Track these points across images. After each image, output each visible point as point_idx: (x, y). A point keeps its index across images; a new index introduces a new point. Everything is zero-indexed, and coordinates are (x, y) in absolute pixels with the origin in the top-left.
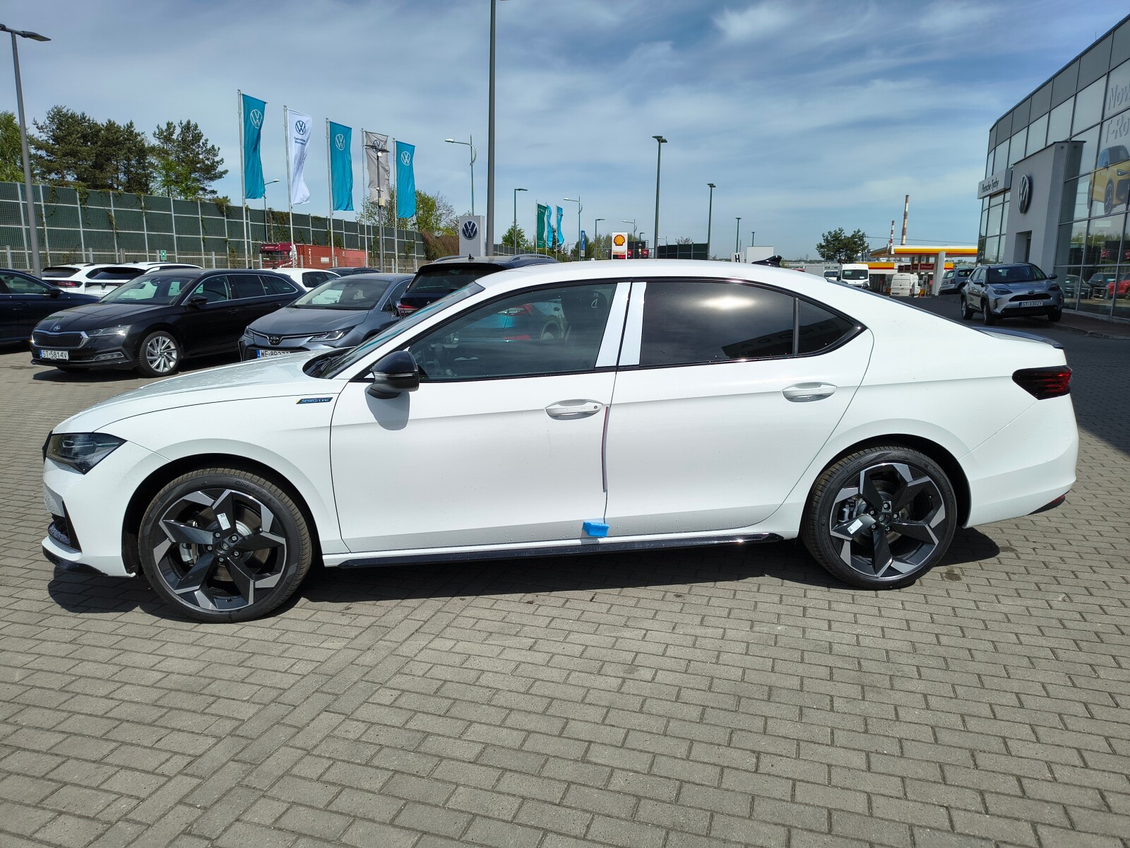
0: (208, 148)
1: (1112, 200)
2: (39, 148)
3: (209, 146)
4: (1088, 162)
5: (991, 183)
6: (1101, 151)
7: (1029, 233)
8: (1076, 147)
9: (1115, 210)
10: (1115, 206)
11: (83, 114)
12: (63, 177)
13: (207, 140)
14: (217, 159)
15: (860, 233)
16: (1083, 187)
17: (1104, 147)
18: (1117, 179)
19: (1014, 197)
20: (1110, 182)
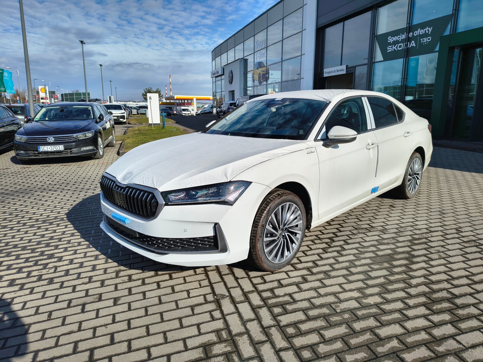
1: (261, 80)
4: (250, 67)
5: (216, 72)
6: (255, 63)
7: (234, 91)
8: (245, 61)
9: (262, 84)
10: (262, 82)
15: (159, 90)
16: (250, 75)
17: (256, 61)
18: (262, 73)
19: (226, 77)
20: (260, 74)
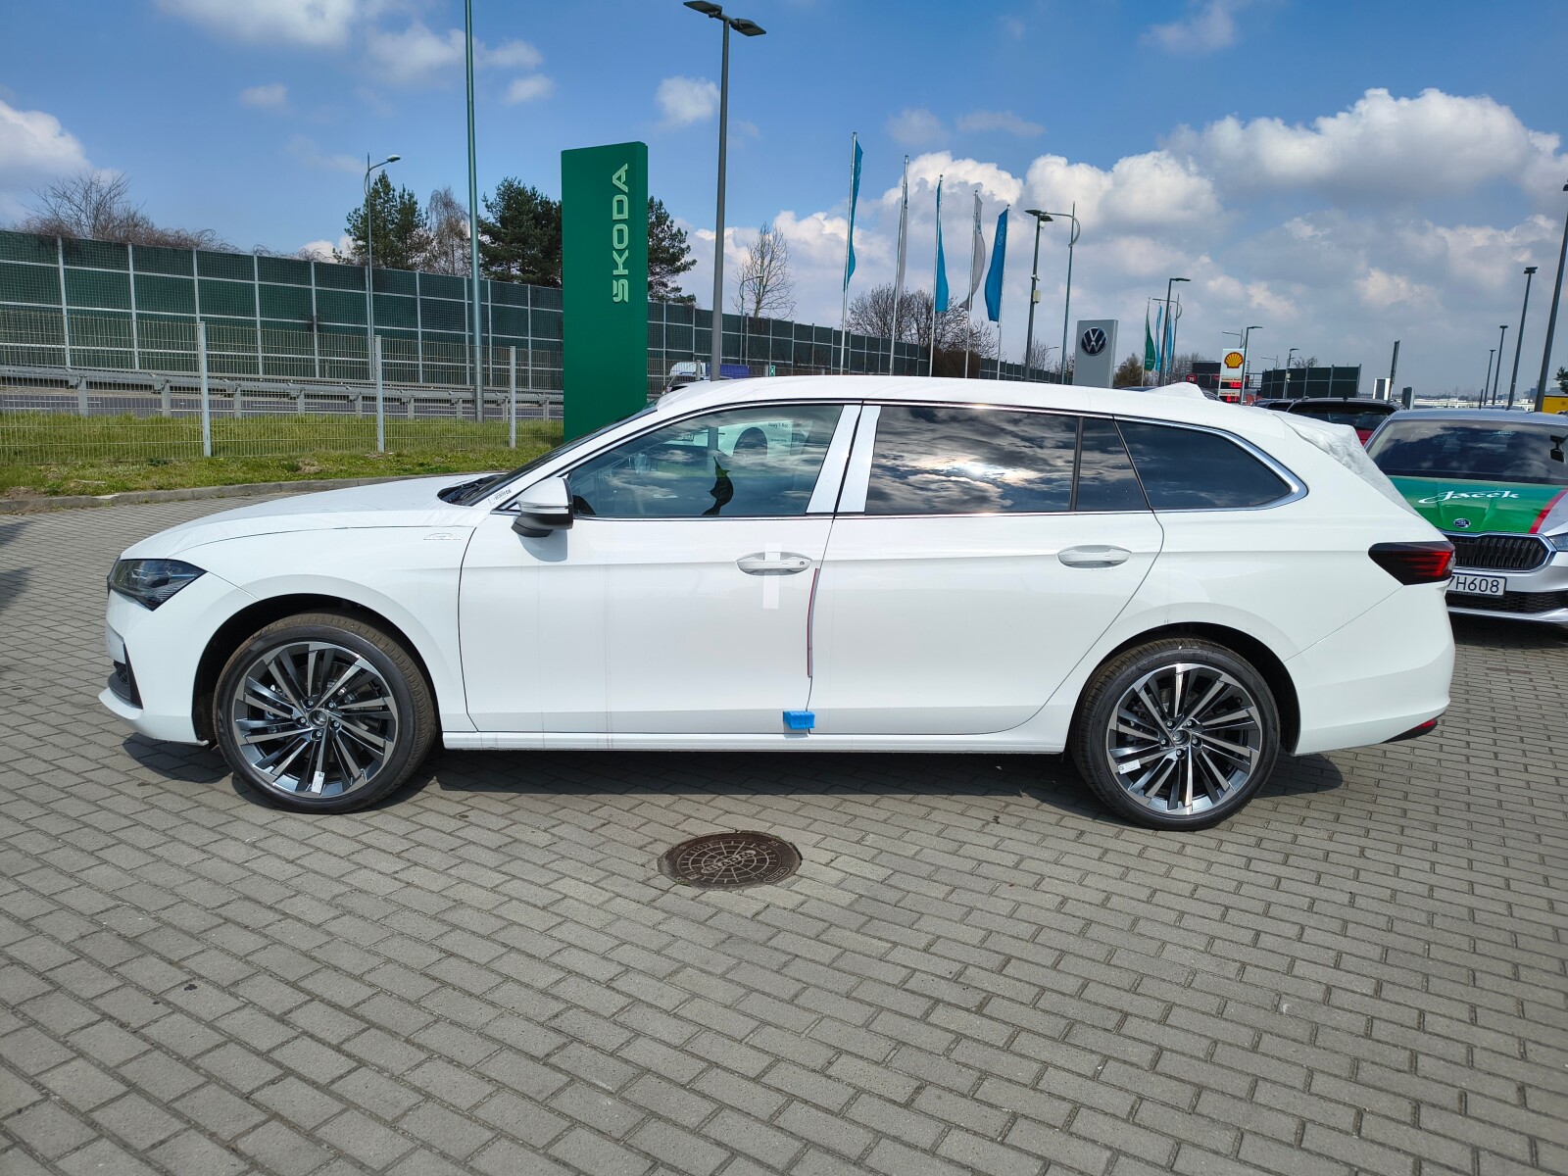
0: (673, 232)
2: (484, 233)
3: (675, 230)
11: (534, 189)
12: (509, 268)
13: (672, 222)
14: (684, 246)
